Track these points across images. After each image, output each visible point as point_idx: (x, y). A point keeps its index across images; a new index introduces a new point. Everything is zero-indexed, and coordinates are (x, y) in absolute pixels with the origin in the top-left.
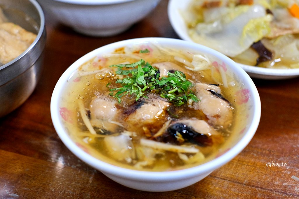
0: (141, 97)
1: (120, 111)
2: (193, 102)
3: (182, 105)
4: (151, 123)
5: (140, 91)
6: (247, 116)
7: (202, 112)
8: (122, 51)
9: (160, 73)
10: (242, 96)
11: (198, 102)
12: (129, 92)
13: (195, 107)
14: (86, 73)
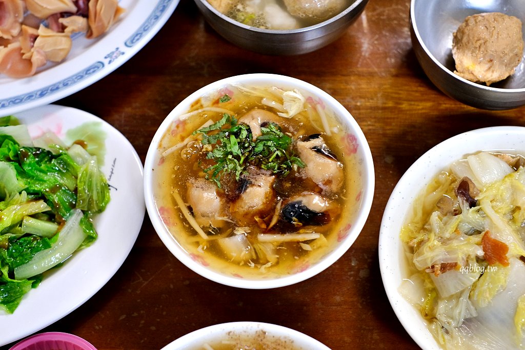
0: (241, 174)
1: (224, 200)
2: (299, 168)
3: (289, 175)
4: (262, 209)
5: (238, 165)
6: (360, 174)
7: (312, 181)
8: (199, 105)
9: (253, 133)
10: (349, 143)
11: (304, 168)
12: (227, 170)
13: (303, 175)
14: (169, 151)
